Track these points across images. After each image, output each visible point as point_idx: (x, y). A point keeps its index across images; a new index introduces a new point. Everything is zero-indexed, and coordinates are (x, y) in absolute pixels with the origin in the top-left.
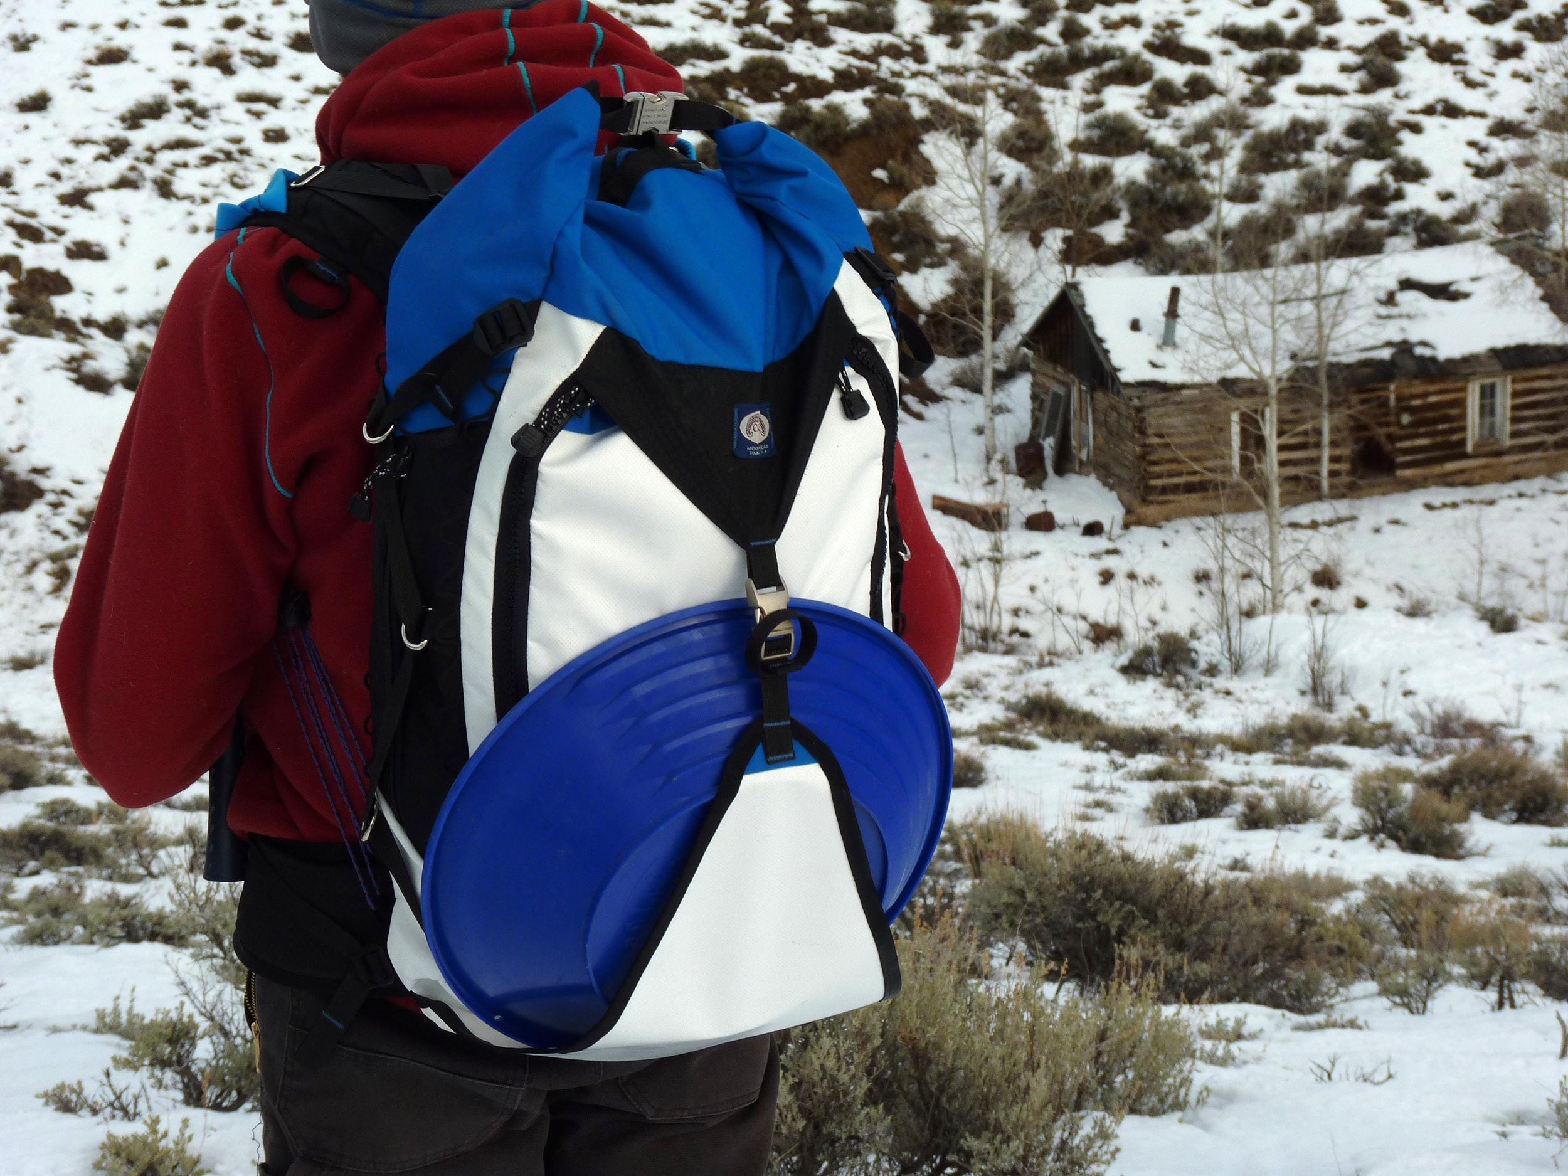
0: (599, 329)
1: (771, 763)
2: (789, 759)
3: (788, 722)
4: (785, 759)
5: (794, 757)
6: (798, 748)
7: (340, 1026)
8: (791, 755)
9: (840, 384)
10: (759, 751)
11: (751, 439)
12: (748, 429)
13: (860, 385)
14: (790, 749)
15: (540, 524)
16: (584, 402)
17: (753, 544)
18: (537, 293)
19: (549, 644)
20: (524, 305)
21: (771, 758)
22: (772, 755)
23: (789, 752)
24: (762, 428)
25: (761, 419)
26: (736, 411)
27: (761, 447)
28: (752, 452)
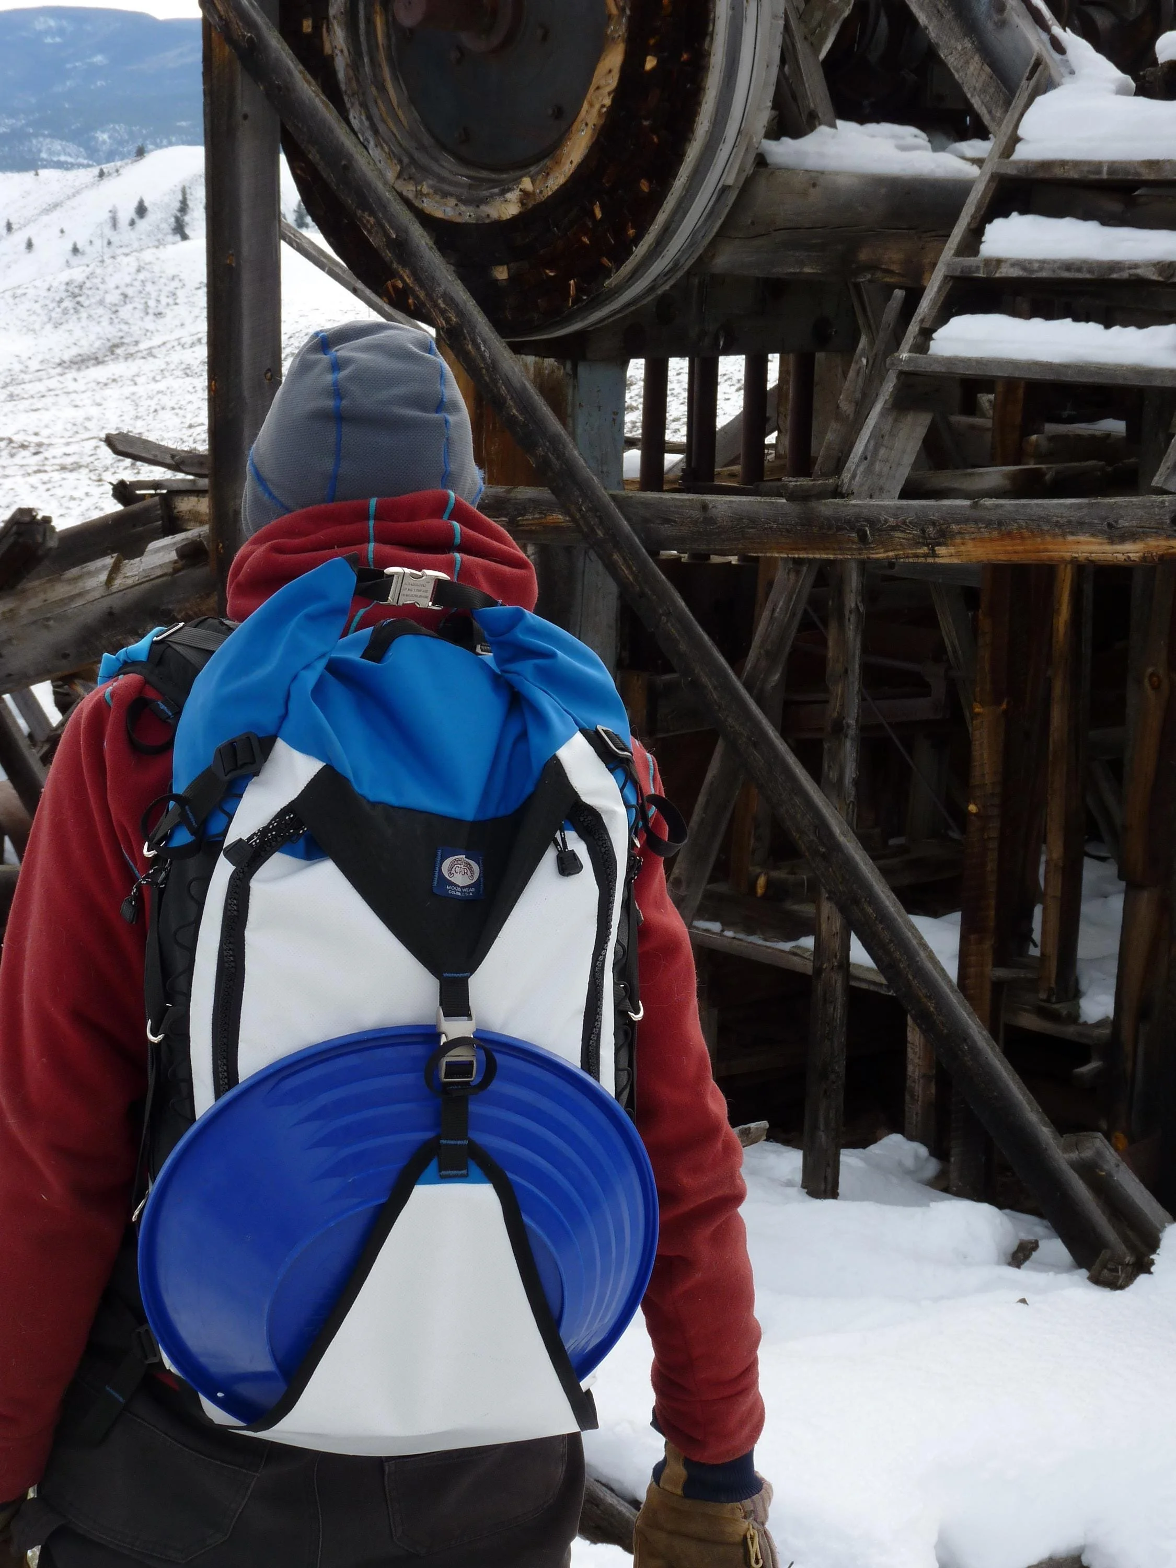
0: (319, 765)
1: (443, 1178)
2: (461, 1176)
3: (466, 1142)
4: (456, 1176)
5: (468, 1177)
6: (474, 1169)
7: (121, 1399)
8: (464, 1172)
9: (557, 844)
10: (434, 1165)
11: (452, 880)
12: (450, 870)
13: (578, 847)
14: (465, 1167)
15: (252, 936)
16: (297, 829)
17: (445, 975)
18: (271, 730)
20: (259, 739)
21: (443, 1173)
22: (445, 1170)
23: (462, 1170)
24: (469, 872)
25: (469, 864)
26: (441, 856)
27: (468, 890)
28: (452, 892)
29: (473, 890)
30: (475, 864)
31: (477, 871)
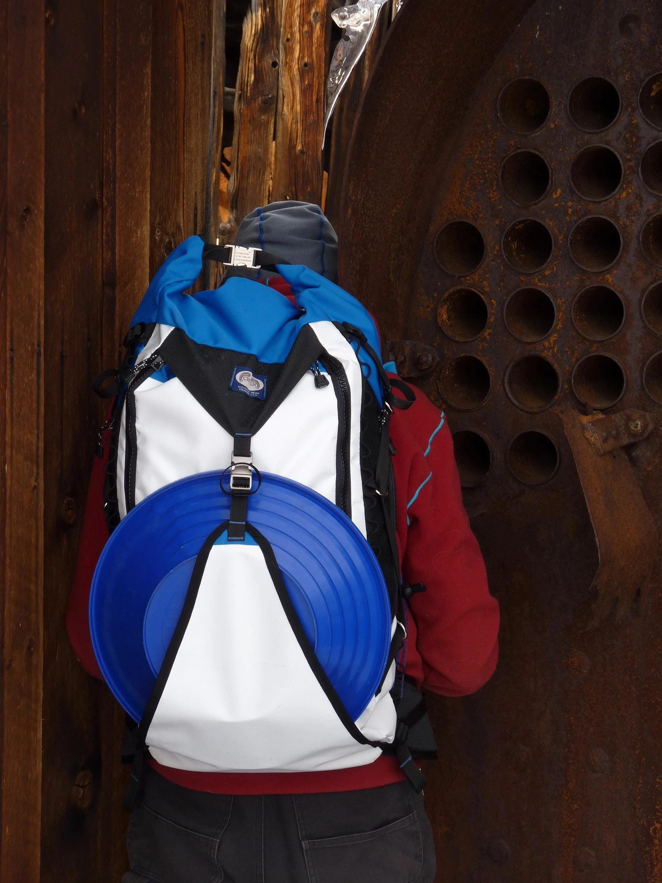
0: (172, 328)
1: (230, 541)
2: (241, 540)
3: (245, 523)
4: (238, 540)
5: (244, 540)
6: (247, 536)
8: (242, 538)
10: (225, 533)
11: (242, 383)
12: (241, 378)
14: (243, 535)
17: (237, 434)
18: (154, 320)
19: (143, 490)
21: (230, 538)
22: (231, 537)
23: (241, 537)
24: (256, 385)
25: (256, 381)
26: (235, 369)
27: (254, 392)
28: (241, 389)
29: (258, 393)
30: (259, 381)
31: (262, 386)
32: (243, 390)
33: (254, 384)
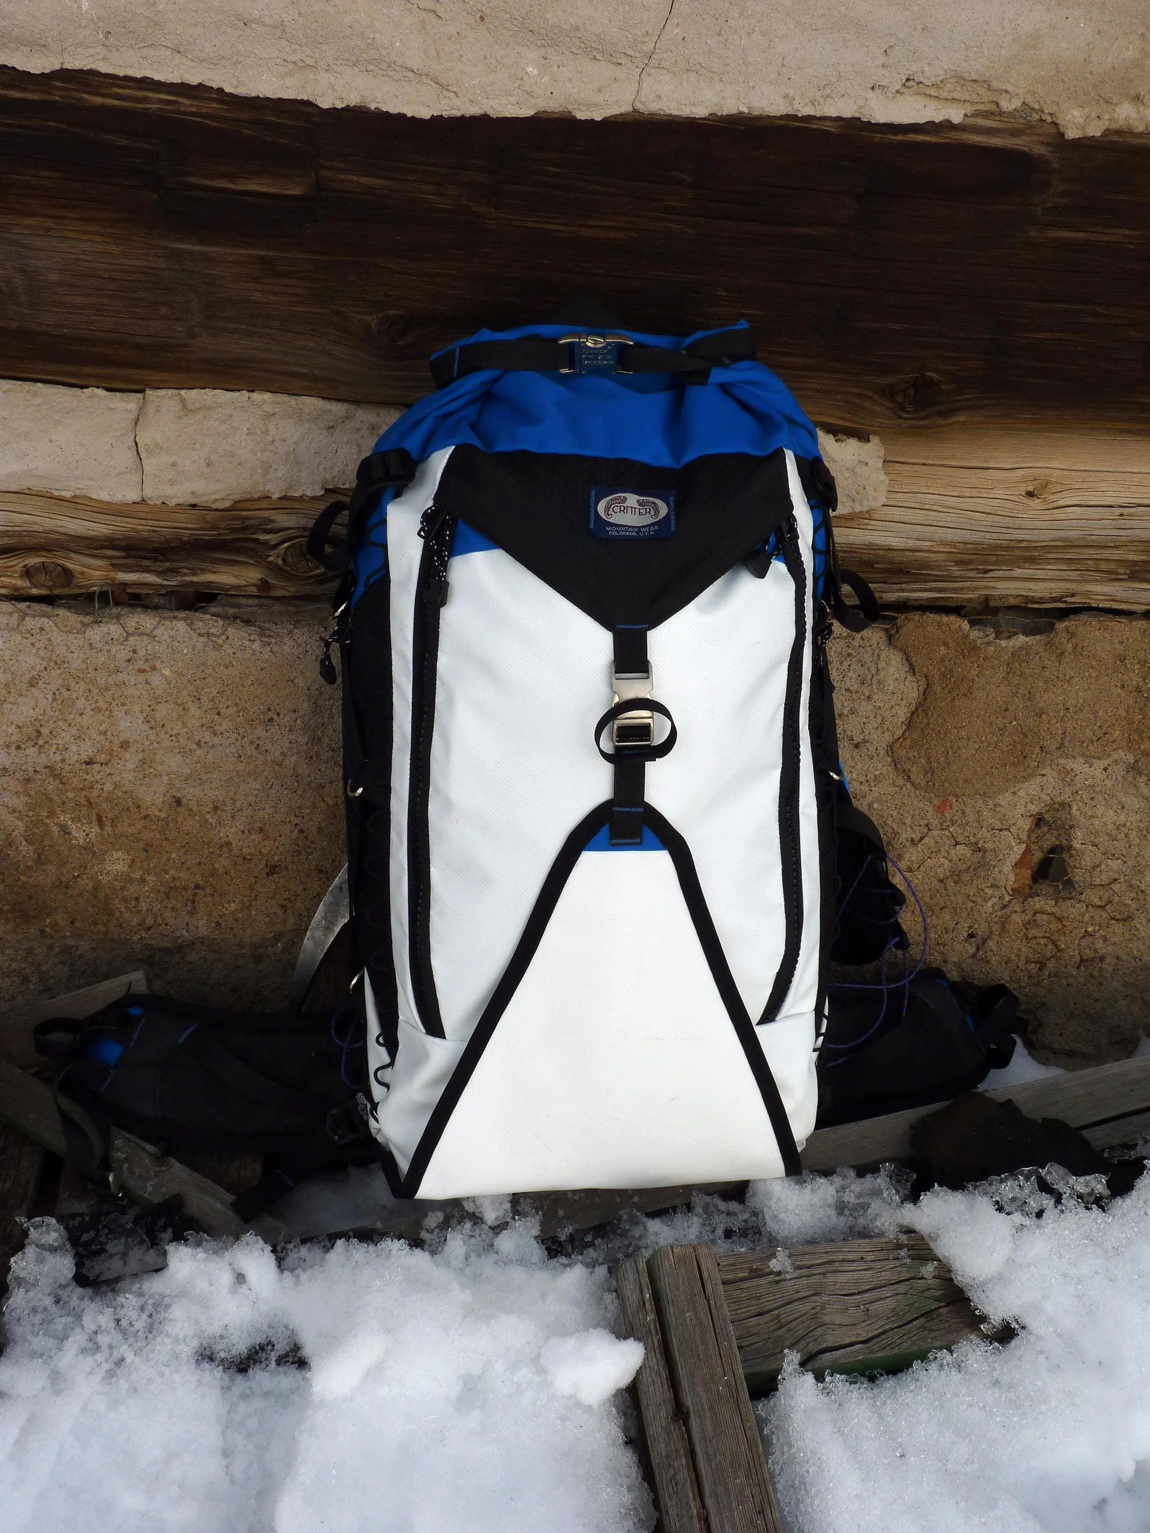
3: (641, 810)
4: (630, 844)
5: (641, 842)
6: (648, 834)
8: (638, 840)
10: (604, 832)
11: (611, 520)
12: (607, 510)
14: (639, 834)
17: (618, 626)
21: (614, 839)
22: (616, 837)
23: (637, 838)
24: (652, 512)
25: (654, 503)
26: (593, 493)
27: (647, 529)
28: (613, 532)
29: (657, 527)
30: (659, 502)
31: (663, 510)
32: (616, 534)
33: (648, 510)
